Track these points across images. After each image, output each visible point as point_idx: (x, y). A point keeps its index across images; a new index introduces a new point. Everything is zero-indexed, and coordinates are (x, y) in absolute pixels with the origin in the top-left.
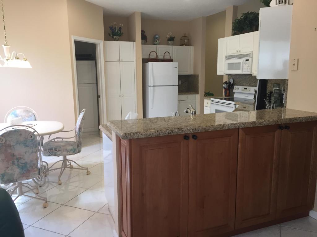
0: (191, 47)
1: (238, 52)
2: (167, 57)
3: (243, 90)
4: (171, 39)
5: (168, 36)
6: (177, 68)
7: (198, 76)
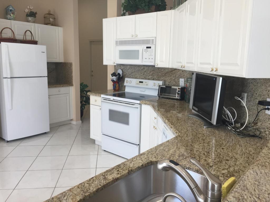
0: (60, 28)
1: (134, 37)
2: (29, 38)
3: (137, 84)
4: (32, 14)
5: (27, 11)
6: (45, 54)
7: (71, 64)
